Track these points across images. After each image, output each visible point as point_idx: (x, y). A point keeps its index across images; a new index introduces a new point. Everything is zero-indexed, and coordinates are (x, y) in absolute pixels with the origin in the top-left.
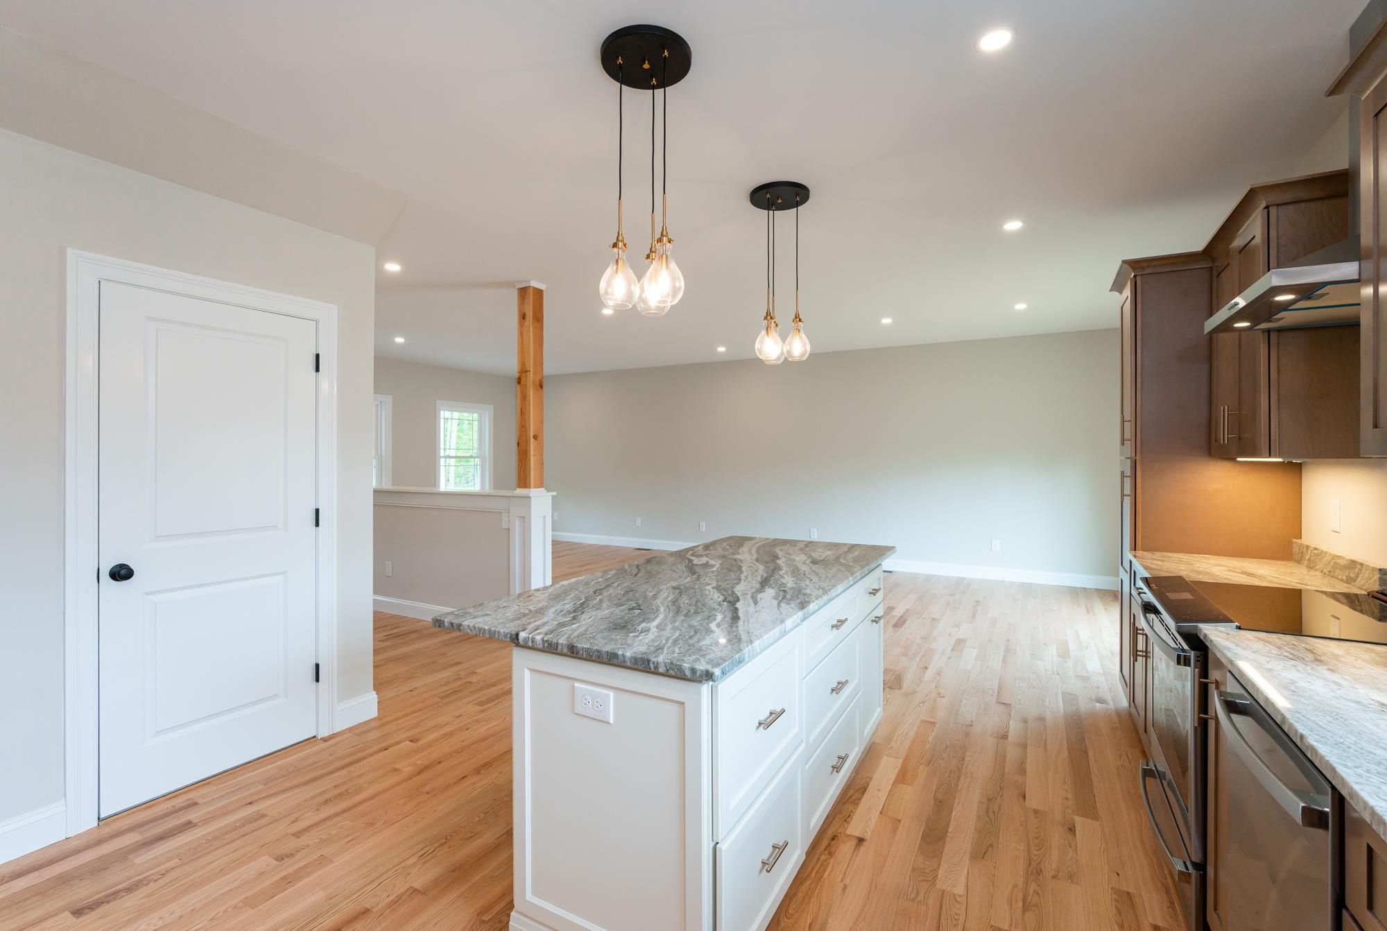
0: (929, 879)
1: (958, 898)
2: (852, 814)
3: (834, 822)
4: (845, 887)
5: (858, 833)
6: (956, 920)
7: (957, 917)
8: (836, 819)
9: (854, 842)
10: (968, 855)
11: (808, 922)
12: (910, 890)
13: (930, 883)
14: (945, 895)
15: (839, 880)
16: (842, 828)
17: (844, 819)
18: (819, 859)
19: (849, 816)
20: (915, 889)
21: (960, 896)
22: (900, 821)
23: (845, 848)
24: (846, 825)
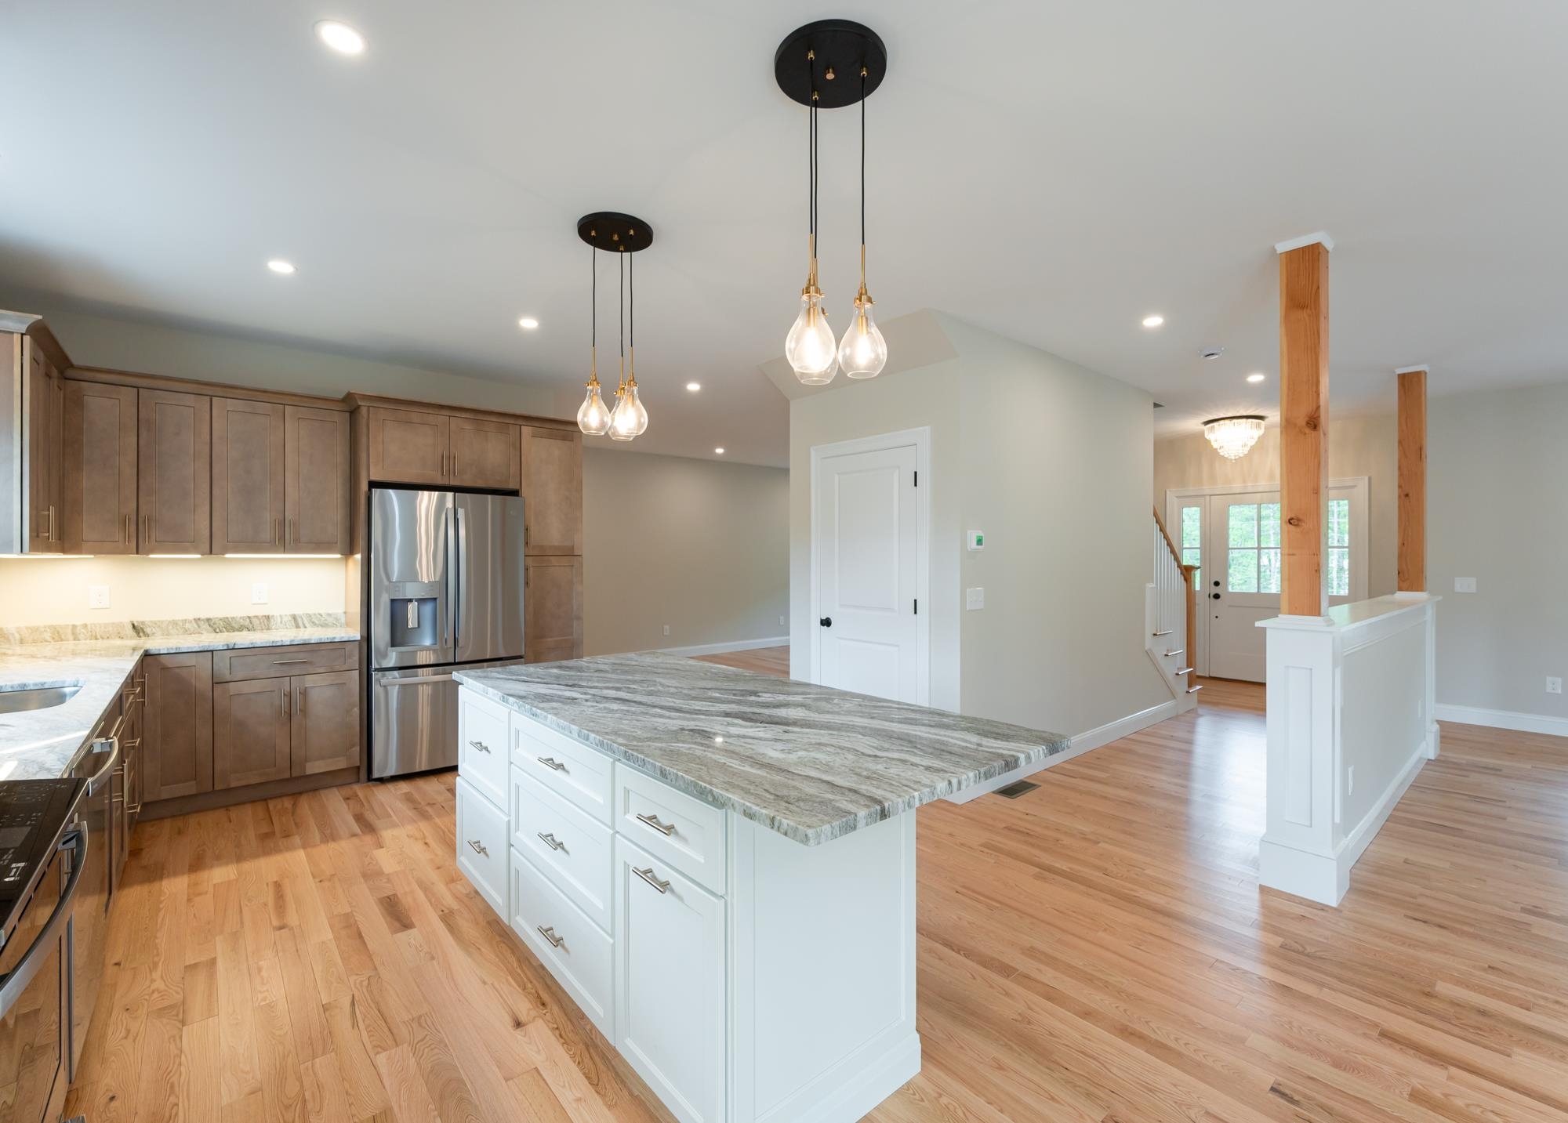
0: (419, 1044)
1: (379, 1050)
2: (563, 1041)
3: (566, 1019)
4: (484, 983)
5: (531, 1028)
6: (371, 1031)
7: (370, 1034)
8: (569, 1023)
9: (523, 1018)
10: (396, 1109)
11: (483, 950)
12: (429, 1023)
13: (416, 1042)
14: (394, 1043)
15: (496, 984)
16: (549, 1019)
17: (561, 1027)
18: (531, 982)
19: (561, 1036)
20: (426, 1026)
21: (378, 1053)
22: (507, 1080)
23: (524, 1007)
24: (551, 1025)
